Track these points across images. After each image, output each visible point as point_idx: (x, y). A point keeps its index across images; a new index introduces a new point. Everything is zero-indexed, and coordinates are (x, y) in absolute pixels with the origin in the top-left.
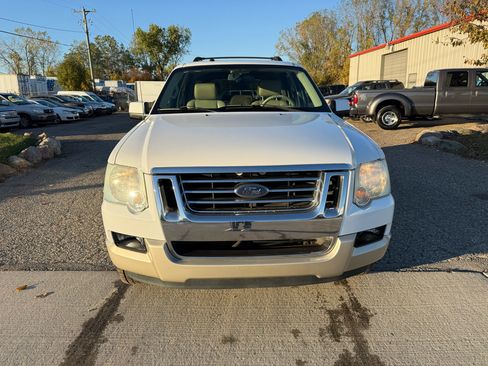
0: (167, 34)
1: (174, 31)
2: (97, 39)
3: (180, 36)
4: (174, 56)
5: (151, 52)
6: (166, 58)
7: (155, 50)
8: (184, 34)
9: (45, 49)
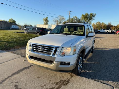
0: (89, 15)
1: (91, 14)
2: (73, 17)
3: (93, 16)
4: (90, 20)
5: (85, 19)
6: (88, 21)
7: (86, 19)
8: (94, 15)
9: (63, 20)
